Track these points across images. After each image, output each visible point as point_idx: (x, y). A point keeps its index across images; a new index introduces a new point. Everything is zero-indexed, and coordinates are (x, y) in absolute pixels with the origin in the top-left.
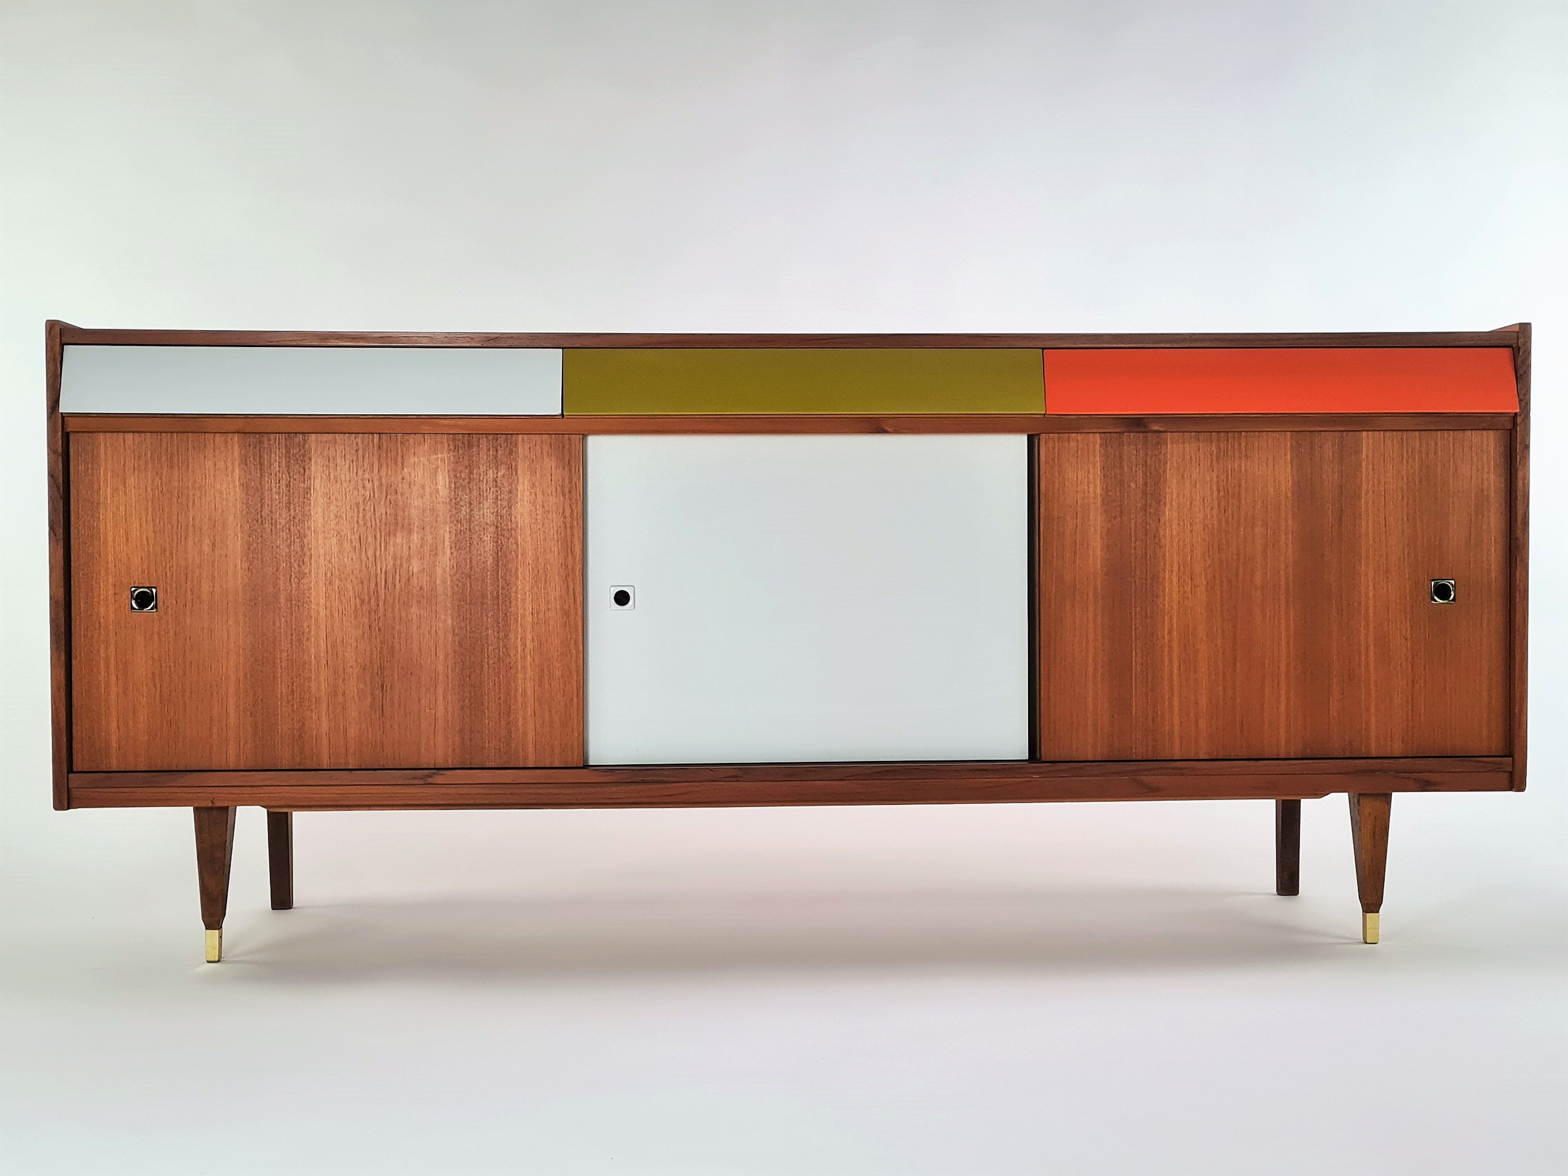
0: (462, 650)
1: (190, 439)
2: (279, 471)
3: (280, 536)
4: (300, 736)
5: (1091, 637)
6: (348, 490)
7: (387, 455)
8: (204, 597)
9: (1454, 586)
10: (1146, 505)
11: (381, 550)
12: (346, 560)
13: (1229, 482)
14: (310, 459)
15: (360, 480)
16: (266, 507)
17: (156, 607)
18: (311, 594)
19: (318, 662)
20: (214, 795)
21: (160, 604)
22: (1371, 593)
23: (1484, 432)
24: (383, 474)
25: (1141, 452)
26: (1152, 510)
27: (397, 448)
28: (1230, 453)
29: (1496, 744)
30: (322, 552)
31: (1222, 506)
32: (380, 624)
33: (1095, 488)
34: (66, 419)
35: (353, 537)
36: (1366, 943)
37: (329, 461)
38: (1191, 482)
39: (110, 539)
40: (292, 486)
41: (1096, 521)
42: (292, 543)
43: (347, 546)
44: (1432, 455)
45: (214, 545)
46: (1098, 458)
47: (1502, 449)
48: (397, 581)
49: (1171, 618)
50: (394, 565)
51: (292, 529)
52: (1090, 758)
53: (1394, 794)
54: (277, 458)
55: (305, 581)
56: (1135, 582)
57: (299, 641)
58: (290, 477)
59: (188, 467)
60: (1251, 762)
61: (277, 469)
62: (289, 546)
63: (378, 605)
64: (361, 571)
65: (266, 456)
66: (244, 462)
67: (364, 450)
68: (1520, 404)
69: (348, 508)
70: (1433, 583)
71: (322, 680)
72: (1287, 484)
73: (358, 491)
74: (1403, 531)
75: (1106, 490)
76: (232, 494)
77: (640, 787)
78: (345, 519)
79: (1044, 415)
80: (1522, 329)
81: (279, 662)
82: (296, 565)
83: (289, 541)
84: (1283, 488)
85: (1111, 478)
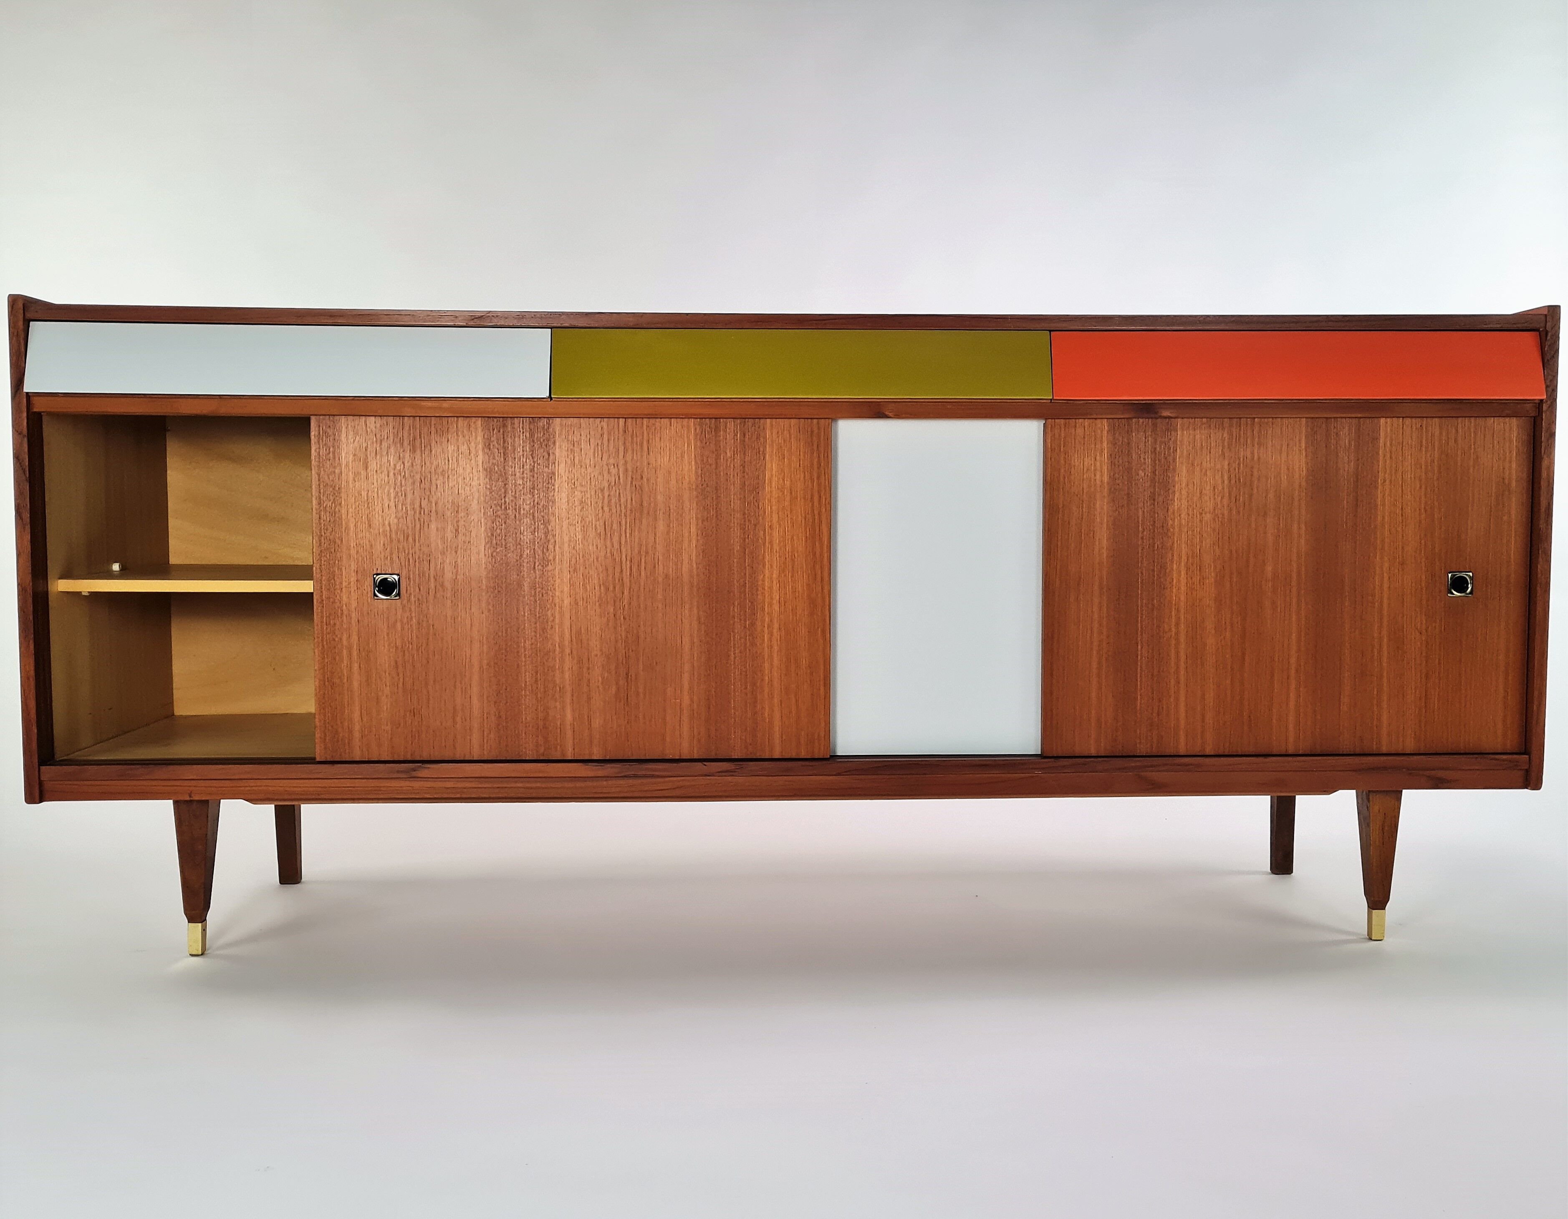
0: (708, 639)
1: (433, 423)
2: (523, 455)
3: (524, 523)
4: (545, 727)
5: (1095, 630)
6: (592, 476)
7: (632, 439)
8: (448, 585)
9: (1472, 578)
10: (1154, 493)
11: (626, 536)
12: (591, 547)
13: (1240, 471)
14: (554, 443)
15: (605, 466)
16: (510, 492)
17: (399, 594)
18: (555, 581)
19: (562, 651)
20: (191, 789)
21: (403, 591)
22: (1386, 586)
23: (1507, 419)
24: (629, 457)
25: (1150, 438)
26: (1161, 499)
27: (643, 433)
28: (1242, 440)
29: (1511, 741)
30: (566, 539)
31: (1233, 495)
32: (626, 613)
33: (1102, 476)
34: (32, 398)
35: (598, 523)
36: (1371, 939)
37: (574, 446)
38: (1201, 470)
39: (352, 526)
40: (536, 471)
41: (1102, 508)
42: (537, 530)
43: (592, 534)
44: (1452, 443)
45: (457, 530)
46: (1105, 444)
47: (1525, 437)
48: (643, 568)
49: (1178, 610)
50: (640, 552)
51: (536, 515)
52: (1093, 752)
53: (1404, 791)
54: (521, 442)
55: (550, 567)
56: (1142, 573)
57: (544, 630)
58: (534, 462)
59: (431, 451)
60: (1261, 759)
61: (521, 453)
62: (533, 533)
63: (623, 593)
64: (605, 557)
65: (510, 441)
66: (488, 446)
67: (609, 434)
68: (1547, 391)
69: (593, 493)
70: (1450, 575)
71: (567, 669)
72: (1301, 473)
73: (603, 476)
74: (1420, 522)
75: (1112, 478)
76: (476, 478)
77: (631, 781)
78: (589, 505)
79: (1051, 400)
80: (1551, 312)
81: (523, 651)
82: (540, 552)
83: (533, 527)
84: (1297, 476)
85: (1119, 466)
